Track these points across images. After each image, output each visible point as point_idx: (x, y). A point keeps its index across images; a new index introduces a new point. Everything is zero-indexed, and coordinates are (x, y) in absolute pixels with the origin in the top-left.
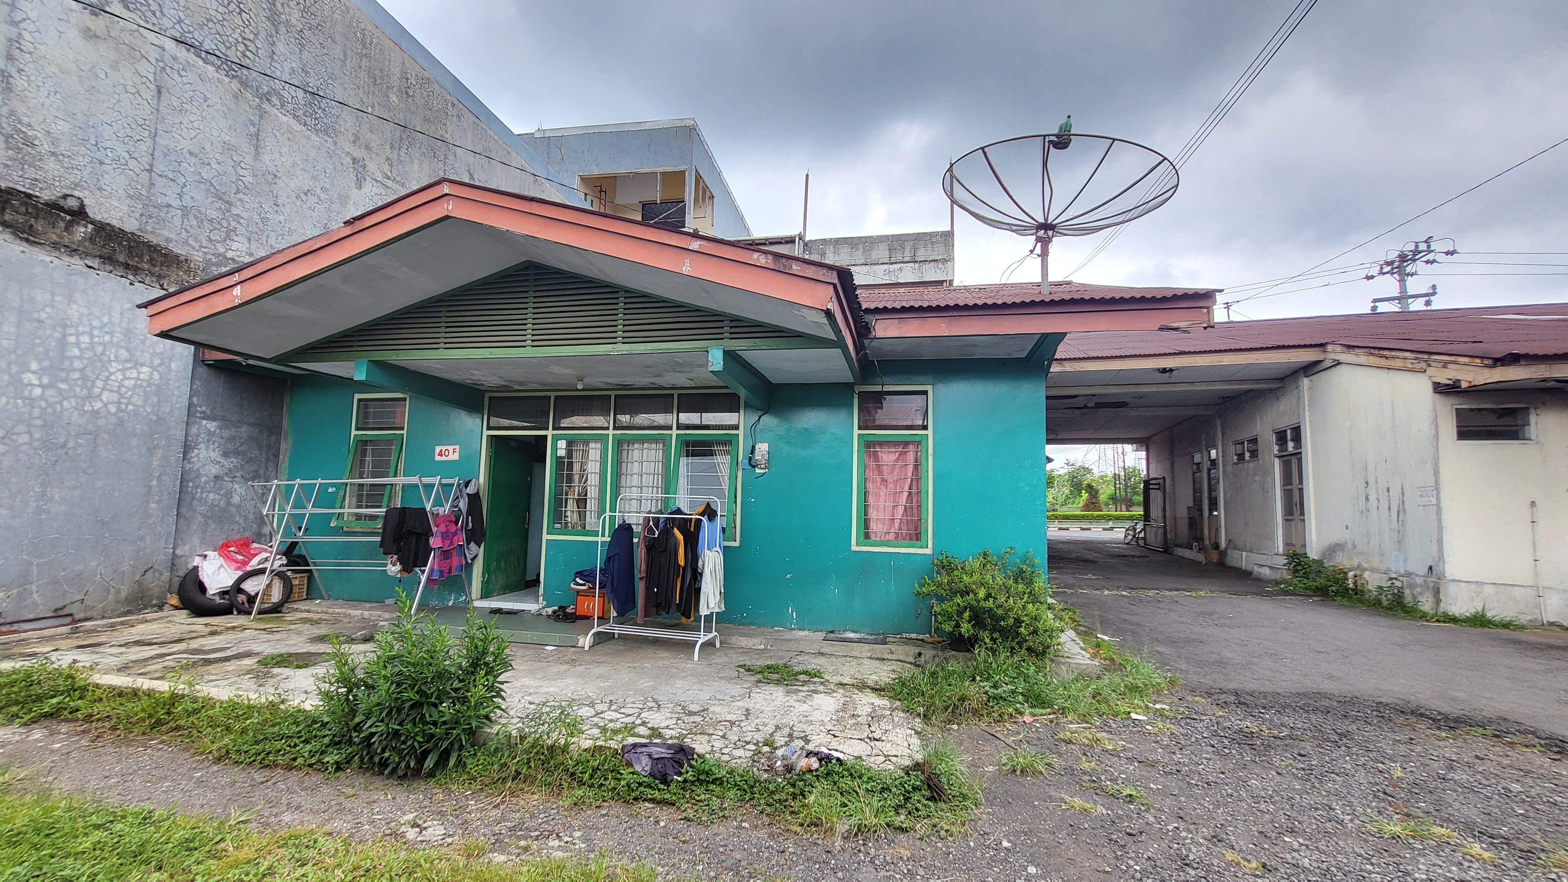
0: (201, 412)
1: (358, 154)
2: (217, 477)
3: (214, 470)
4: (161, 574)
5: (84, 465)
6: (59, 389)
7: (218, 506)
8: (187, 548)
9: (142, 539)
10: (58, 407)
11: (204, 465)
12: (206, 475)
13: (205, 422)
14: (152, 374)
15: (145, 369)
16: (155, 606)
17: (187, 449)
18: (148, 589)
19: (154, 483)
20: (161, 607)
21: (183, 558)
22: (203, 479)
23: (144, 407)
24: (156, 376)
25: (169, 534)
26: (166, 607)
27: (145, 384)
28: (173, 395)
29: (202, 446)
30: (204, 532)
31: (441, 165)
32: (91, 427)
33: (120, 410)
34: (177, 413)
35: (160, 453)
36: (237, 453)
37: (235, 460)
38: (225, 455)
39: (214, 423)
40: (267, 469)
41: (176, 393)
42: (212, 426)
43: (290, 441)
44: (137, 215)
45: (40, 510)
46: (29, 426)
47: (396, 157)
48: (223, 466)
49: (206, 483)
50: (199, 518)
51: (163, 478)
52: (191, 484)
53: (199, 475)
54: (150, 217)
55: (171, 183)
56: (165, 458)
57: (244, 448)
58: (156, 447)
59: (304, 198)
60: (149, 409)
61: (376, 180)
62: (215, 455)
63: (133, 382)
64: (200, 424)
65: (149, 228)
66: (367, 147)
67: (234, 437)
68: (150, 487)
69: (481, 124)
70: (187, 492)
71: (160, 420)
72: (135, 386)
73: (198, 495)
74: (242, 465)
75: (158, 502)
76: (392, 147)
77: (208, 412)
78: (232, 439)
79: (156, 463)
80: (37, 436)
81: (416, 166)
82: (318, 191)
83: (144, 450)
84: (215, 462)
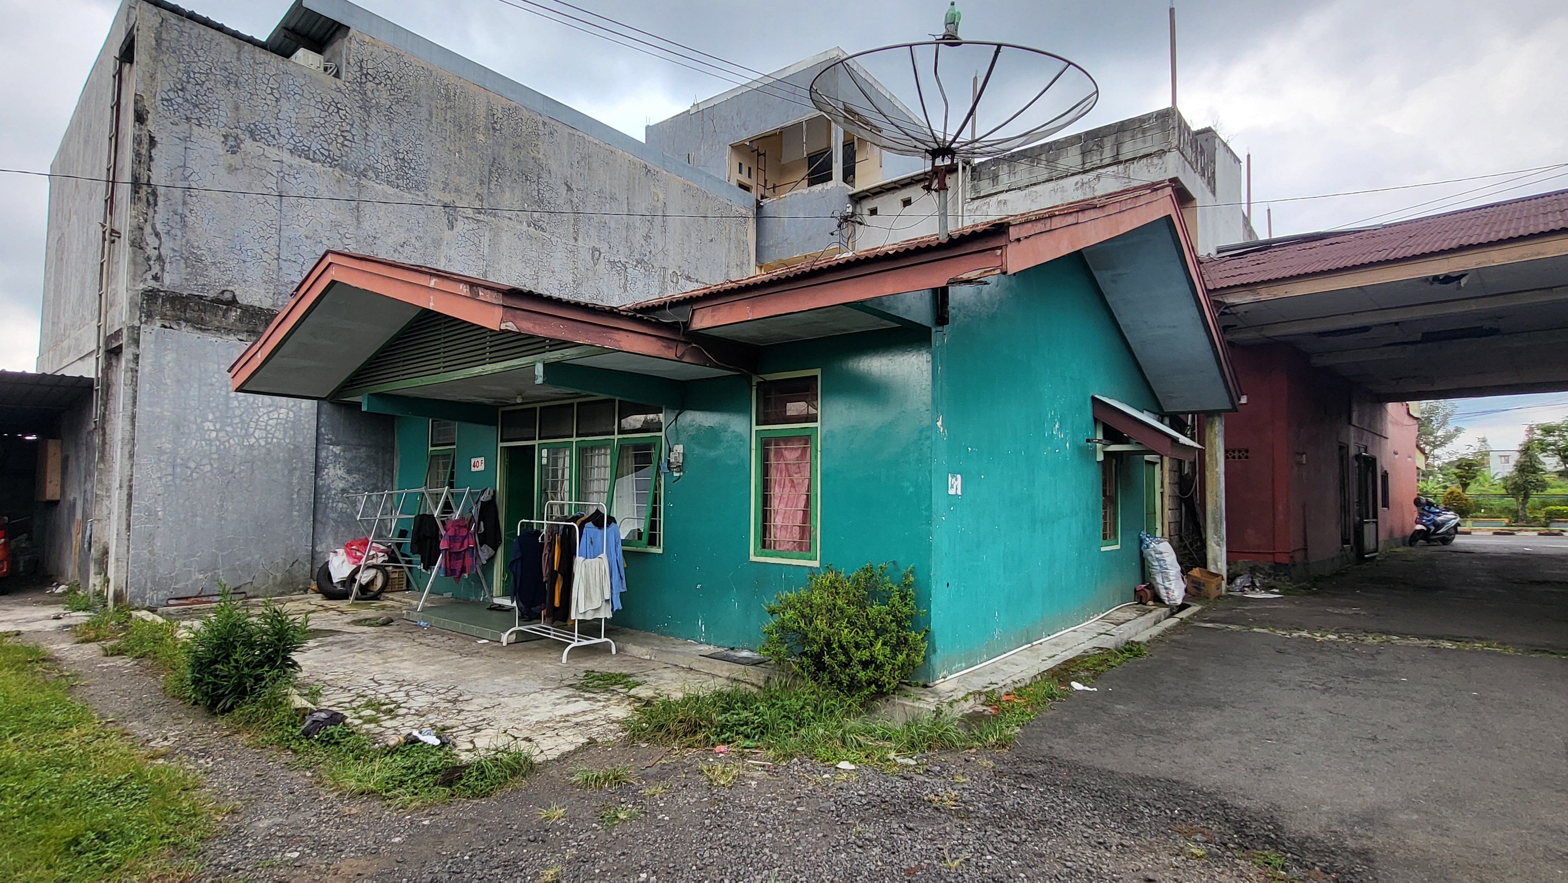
0: (328, 439)
1: (447, 199)
2: (344, 491)
3: (341, 485)
4: (305, 566)
5: (246, 485)
6: (226, 431)
7: (346, 512)
8: (324, 546)
9: (290, 539)
10: (227, 444)
11: (333, 481)
12: (335, 489)
13: (330, 447)
14: (288, 413)
15: (283, 411)
16: (300, 590)
17: (318, 469)
18: (296, 577)
19: (295, 496)
20: (306, 591)
21: (322, 555)
22: (333, 492)
23: (284, 439)
24: (291, 415)
25: (308, 535)
26: (309, 591)
27: (283, 422)
28: (305, 428)
29: (331, 466)
30: (336, 533)
31: (534, 185)
32: (249, 457)
33: (267, 443)
34: (308, 442)
35: (297, 473)
36: (359, 470)
37: (357, 476)
38: (349, 472)
39: (339, 447)
40: (384, 482)
41: (307, 426)
42: (337, 450)
43: (399, 457)
45: (221, 518)
46: (210, 459)
47: (486, 191)
48: (348, 481)
49: (335, 495)
50: (332, 522)
51: (301, 492)
52: (324, 496)
53: (329, 489)
54: (280, 294)
55: (294, 264)
56: (302, 477)
57: (364, 465)
58: (295, 469)
59: (400, 249)
60: (288, 441)
61: (467, 218)
62: (340, 472)
63: (275, 421)
64: (328, 449)
65: (280, 303)
66: (457, 190)
67: (356, 457)
68: (292, 499)
69: (578, 133)
70: (321, 503)
71: (296, 448)
72: (277, 424)
73: (330, 505)
74: (363, 480)
75: (298, 511)
76: (482, 183)
77: (334, 439)
78: (351, 460)
79: (295, 481)
80: (215, 466)
81: (507, 194)
82: (413, 240)
83: (286, 472)
84: (341, 478)
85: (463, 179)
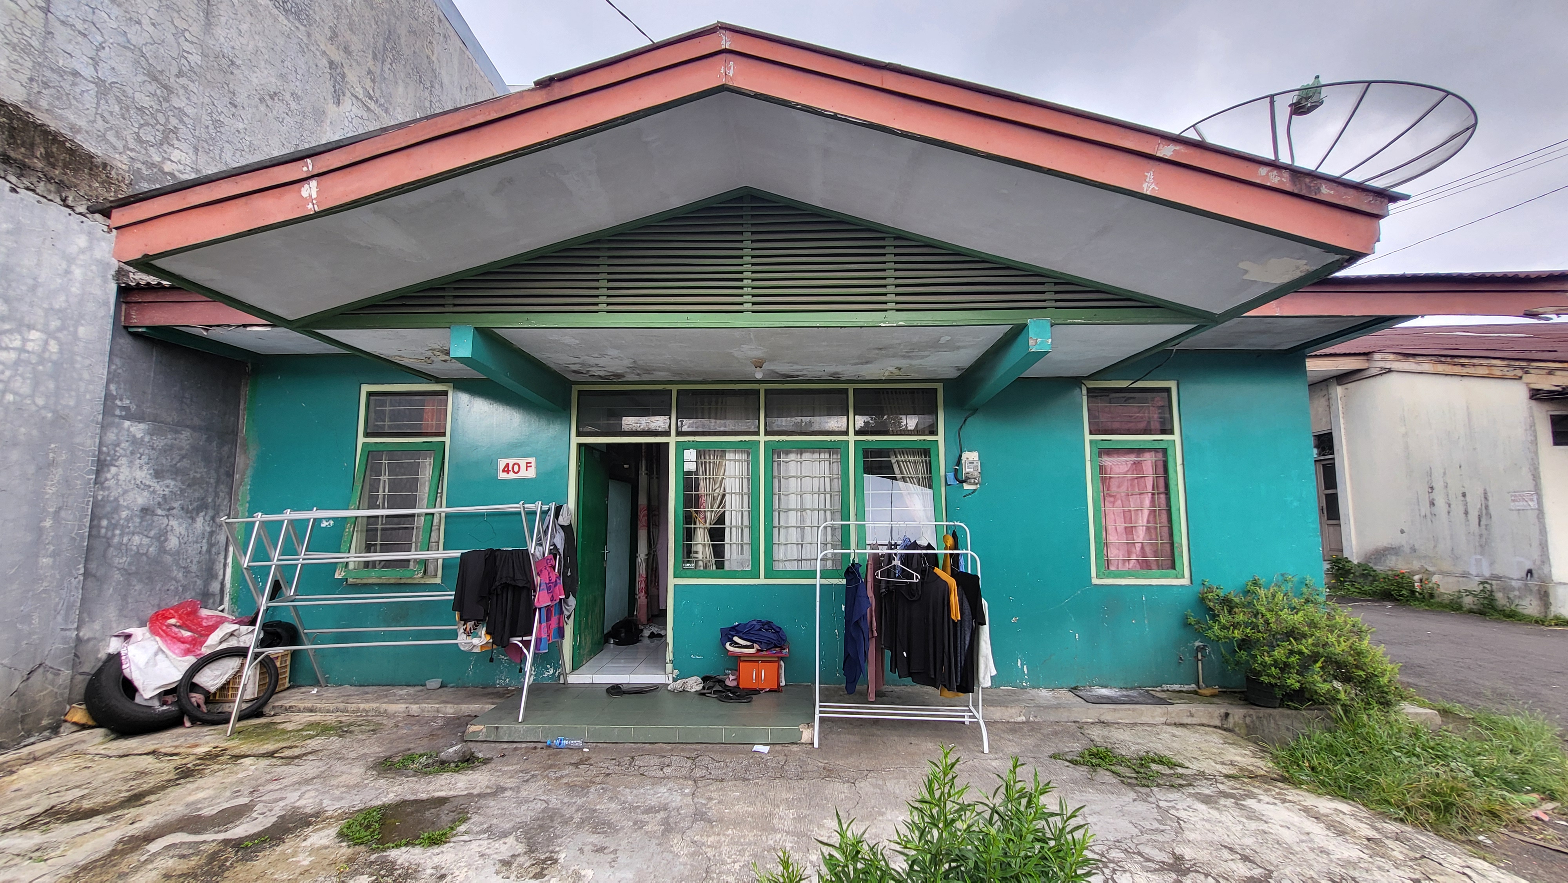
0: (123, 408)
1: (337, 56)
2: (145, 511)
3: (141, 499)
4: (57, 673)
7: (145, 554)
8: (97, 626)
9: (27, 618)
11: (125, 492)
12: (128, 508)
13: (127, 423)
14: (46, 343)
15: (34, 335)
16: (45, 728)
17: (101, 465)
18: (35, 703)
19: (48, 523)
20: (55, 730)
21: (91, 644)
22: (124, 514)
23: (32, 396)
24: (54, 347)
25: (70, 607)
26: (65, 729)
27: (34, 359)
28: (81, 379)
29: (123, 461)
30: (124, 598)
35: (58, 474)
36: (175, 472)
37: (173, 483)
38: (158, 475)
39: (142, 426)
40: (217, 495)
41: (86, 376)
42: (138, 429)
43: (253, 452)
44: (24, 79)
47: (379, 71)
48: (154, 492)
49: (129, 519)
50: (117, 576)
51: (63, 514)
52: (105, 523)
53: (117, 509)
54: (46, 85)
55: (80, 39)
56: (67, 482)
57: (185, 463)
58: (52, 464)
59: (270, 102)
60: (40, 401)
61: (357, 97)
62: (143, 475)
63: (13, 355)
64: (119, 427)
65: (44, 104)
66: (347, 50)
67: (172, 447)
68: (40, 531)
69: (467, 52)
70: (98, 536)
71: (60, 419)
72: (17, 363)
73: (116, 540)
74: (182, 490)
75: (54, 555)
76: (375, 57)
77: (133, 408)
78: (167, 450)
79: (50, 490)
81: (401, 89)
82: (288, 96)
83: (31, 469)
84: (142, 487)
85: (354, 39)
